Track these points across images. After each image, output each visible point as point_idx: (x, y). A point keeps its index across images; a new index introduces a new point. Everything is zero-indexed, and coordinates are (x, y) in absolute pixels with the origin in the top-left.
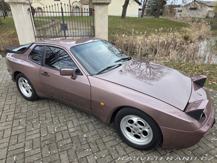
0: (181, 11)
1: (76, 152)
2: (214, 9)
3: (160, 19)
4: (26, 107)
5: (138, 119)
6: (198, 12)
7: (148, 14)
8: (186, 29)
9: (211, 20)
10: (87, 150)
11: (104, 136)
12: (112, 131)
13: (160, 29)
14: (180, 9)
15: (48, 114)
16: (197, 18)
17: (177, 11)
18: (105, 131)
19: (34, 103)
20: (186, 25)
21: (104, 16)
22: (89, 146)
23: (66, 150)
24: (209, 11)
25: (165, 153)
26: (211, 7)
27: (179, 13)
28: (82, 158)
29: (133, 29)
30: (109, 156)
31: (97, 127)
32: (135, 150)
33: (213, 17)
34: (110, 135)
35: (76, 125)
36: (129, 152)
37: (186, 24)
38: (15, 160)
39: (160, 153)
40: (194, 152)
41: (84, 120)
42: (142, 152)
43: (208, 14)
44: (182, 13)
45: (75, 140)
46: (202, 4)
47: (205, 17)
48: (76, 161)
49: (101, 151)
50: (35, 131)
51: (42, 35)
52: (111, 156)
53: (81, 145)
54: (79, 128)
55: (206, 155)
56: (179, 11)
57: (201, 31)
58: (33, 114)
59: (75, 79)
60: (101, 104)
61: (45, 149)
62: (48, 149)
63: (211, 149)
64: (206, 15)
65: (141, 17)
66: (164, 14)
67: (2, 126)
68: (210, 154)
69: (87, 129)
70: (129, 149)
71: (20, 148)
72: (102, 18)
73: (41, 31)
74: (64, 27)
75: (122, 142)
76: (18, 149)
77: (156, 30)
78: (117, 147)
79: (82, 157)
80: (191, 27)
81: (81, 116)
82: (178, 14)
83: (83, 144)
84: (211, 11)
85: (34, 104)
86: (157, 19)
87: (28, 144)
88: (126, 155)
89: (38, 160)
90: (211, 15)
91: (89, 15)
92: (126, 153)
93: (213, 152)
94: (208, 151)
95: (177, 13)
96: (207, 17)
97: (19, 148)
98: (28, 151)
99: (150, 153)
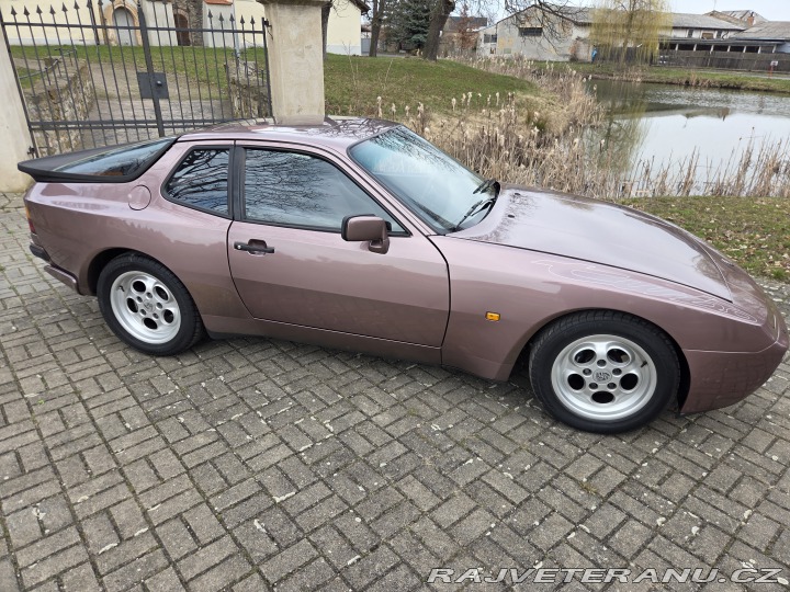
0: (494, 38)
1: (440, 472)
2: (591, 34)
3: (442, 62)
4: (166, 378)
5: (609, 345)
6: (556, 41)
7: (387, 44)
8: (528, 96)
9: (587, 67)
10: (471, 461)
11: (493, 419)
12: (505, 402)
13: (464, 96)
14: (491, 31)
15: (267, 387)
16: (550, 62)
17: (482, 36)
18: (486, 405)
19: (186, 363)
20: (523, 86)
21: (309, 47)
22: (468, 450)
23: (408, 474)
24: (578, 39)
25: (676, 430)
26: (584, 25)
27: (489, 45)
28: (471, 483)
29: (379, 98)
30: (543, 464)
31: (454, 398)
32: (597, 437)
33: (590, 60)
34: (506, 414)
35: (387, 405)
36: (587, 446)
37: (520, 81)
38: (264, 531)
39: (664, 433)
40: (738, 415)
41: (400, 388)
42: (622, 440)
43: (575, 49)
44: (498, 45)
45: (416, 444)
46: (565, 16)
47: (567, 59)
48: (460, 494)
49: (510, 456)
50: (262, 443)
51: (48, 119)
52: (547, 462)
53: (443, 452)
54: (400, 411)
55: (769, 417)
56: (487, 39)
57: (573, 103)
58: (211, 395)
59: (384, 251)
60: (489, 317)
61: (341, 484)
62: (348, 482)
63: (773, 404)
64: (569, 53)
65: (371, 55)
66: (442, 47)
67: (125, 447)
68: (774, 413)
69: (429, 412)
70: (584, 439)
71: (253, 495)
72: (301, 55)
73: (44, 103)
74: (153, 86)
75: (553, 425)
76: (245, 500)
77: (454, 100)
78: (548, 438)
79: (469, 480)
80: (540, 89)
81: (381, 378)
82: (485, 49)
83: (447, 451)
84: (584, 41)
85: (191, 366)
86: (432, 63)
87: (269, 479)
88: (584, 454)
89: (342, 514)
90: (586, 53)
91: (175, 42)
92: (582, 449)
93: (779, 407)
94: (768, 408)
95: (482, 45)
96: (574, 59)
97: (249, 498)
98: (288, 498)
99: (639, 437)
